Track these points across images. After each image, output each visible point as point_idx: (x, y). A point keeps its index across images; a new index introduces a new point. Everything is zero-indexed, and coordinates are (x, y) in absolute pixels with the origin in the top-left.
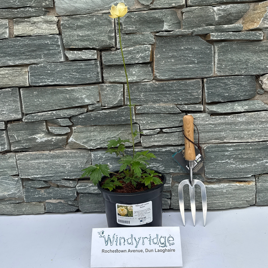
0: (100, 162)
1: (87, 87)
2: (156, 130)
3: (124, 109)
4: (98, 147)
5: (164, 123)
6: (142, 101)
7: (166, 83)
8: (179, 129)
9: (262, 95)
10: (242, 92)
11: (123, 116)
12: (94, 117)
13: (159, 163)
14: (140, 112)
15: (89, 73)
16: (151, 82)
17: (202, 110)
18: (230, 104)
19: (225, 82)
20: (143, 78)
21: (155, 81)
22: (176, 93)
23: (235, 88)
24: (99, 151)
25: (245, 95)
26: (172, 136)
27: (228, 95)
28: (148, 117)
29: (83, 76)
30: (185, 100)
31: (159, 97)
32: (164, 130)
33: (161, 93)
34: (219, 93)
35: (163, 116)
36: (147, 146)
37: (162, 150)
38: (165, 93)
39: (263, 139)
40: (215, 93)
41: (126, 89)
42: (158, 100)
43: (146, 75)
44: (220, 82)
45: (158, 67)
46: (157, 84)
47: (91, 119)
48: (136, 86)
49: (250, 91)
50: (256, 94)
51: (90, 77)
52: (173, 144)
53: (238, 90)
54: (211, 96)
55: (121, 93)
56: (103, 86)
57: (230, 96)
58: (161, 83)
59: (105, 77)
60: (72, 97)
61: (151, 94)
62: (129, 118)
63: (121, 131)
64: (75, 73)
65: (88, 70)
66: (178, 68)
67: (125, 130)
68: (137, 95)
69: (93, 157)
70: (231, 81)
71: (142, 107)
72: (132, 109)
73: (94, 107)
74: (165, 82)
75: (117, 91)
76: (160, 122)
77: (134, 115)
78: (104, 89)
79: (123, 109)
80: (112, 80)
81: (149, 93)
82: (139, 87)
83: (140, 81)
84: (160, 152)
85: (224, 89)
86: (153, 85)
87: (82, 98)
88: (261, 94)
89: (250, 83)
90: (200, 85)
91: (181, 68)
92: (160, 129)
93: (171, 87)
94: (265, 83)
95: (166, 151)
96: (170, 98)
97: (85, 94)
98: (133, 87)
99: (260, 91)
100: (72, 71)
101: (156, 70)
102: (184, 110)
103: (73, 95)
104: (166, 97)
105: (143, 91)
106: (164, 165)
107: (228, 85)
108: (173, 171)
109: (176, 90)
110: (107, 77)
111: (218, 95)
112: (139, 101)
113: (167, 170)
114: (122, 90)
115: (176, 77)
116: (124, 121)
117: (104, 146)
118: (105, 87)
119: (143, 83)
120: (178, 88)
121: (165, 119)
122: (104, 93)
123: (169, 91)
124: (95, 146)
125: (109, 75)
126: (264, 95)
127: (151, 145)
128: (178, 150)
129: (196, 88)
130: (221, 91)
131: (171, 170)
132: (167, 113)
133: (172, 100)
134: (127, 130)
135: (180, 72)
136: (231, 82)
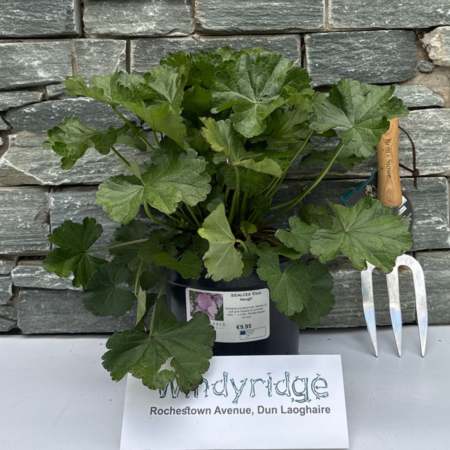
0: (69, 216)
1: (44, 44)
4: (66, 181)
7: (221, 41)
9: (428, 76)
10: (386, 65)
12: (59, 112)
15: (50, 11)
16: (190, 39)
19: (349, 44)
20: (171, 28)
21: (198, 36)
23: (369, 56)
24: (68, 192)
25: (391, 72)
27: (355, 71)
29: (36, 17)
34: (335, 66)
39: (431, 170)
40: (327, 67)
41: (132, 50)
43: (179, 21)
44: (337, 43)
45: (205, 3)
47: (52, 116)
48: (155, 46)
49: (402, 65)
50: (416, 72)
51: (50, 21)
53: (377, 61)
54: (319, 72)
55: (121, 59)
56: (81, 43)
57: (360, 73)
58: (212, 40)
59: (87, 23)
60: (9, 63)
64: (18, 11)
65: (48, 5)
66: (249, 9)
69: (53, 205)
70: (361, 41)
73: (59, 91)
74: (219, 39)
75: (113, 53)
78: (85, 50)
80: (102, 30)
82: (164, 49)
83: (164, 33)
85: (346, 57)
86: (195, 45)
87: (31, 67)
88: (427, 73)
89: (403, 48)
90: (296, 48)
91: (255, 9)
94: (434, 47)
97: (39, 59)
98: (148, 48)
99: (424, 64)
100: (12, 5)
101: (200, 10)
103: (12, 59)
107: (354, 50)
110: (92, 24)
111: (335, 71)
114: (124, 51)
115: (244, 28)
117: (80, 178)
118: (86, 44)
119: (172, 40)
122: (84, 58)
124: (59, 180)
125: (96, 20)
126: (434, 75)
129: (288, 55)
130: (341, 63)
135: (253, 16)
136: (361, 43)
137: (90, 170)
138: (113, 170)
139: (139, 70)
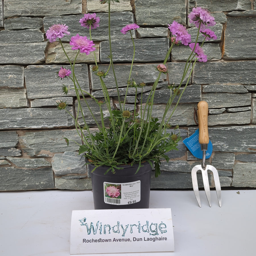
2: (222, 109)
3: (192, 87)
5: (230, 102)
6: (210, 80)
8: (244, 109)
11: (190, 95)
13: (224, 142)
14: (207, 91)
22: (244, 73)
26: (237, 116)
28: (214, 96)
30: (252, 81)
31: (227, 76)
32: (230, 110)
33: (228, 72)
35: (230, 96)
36: (212, 125)
37: (227, 129)
38: (233, 72)
42: (225, 79)
46: (225, 63)
52: (238, 123)
61: (218, 74)
62: (196, 97)
63: (186, 110)
67: (190, 109)
68: (205, 74)
71: (210, 86)
72: (199, 88)
76: (225, 102)
77: (201, 94)
79: (190, 87)
81: (216, 73)
84: (225, 130)
92: (226, 108)
93: (240, 66)
95: (231, 130)
96: (238, 77)
102: (251, 89)
104: (234, 76)
105: (211, 70)
106: (228, 144)
108: (237, 149)
109: (243, 70)
112: (206, 80)
113: (231, 149)
116: (191, 99)
120: (246, 67)
121: (231, 98)
123: (236, 70)
127: (216, 124)
128: (243, 129)
131: (235, 148)
132: (234, 92)
133: (239, 80)
134: (192, 109)
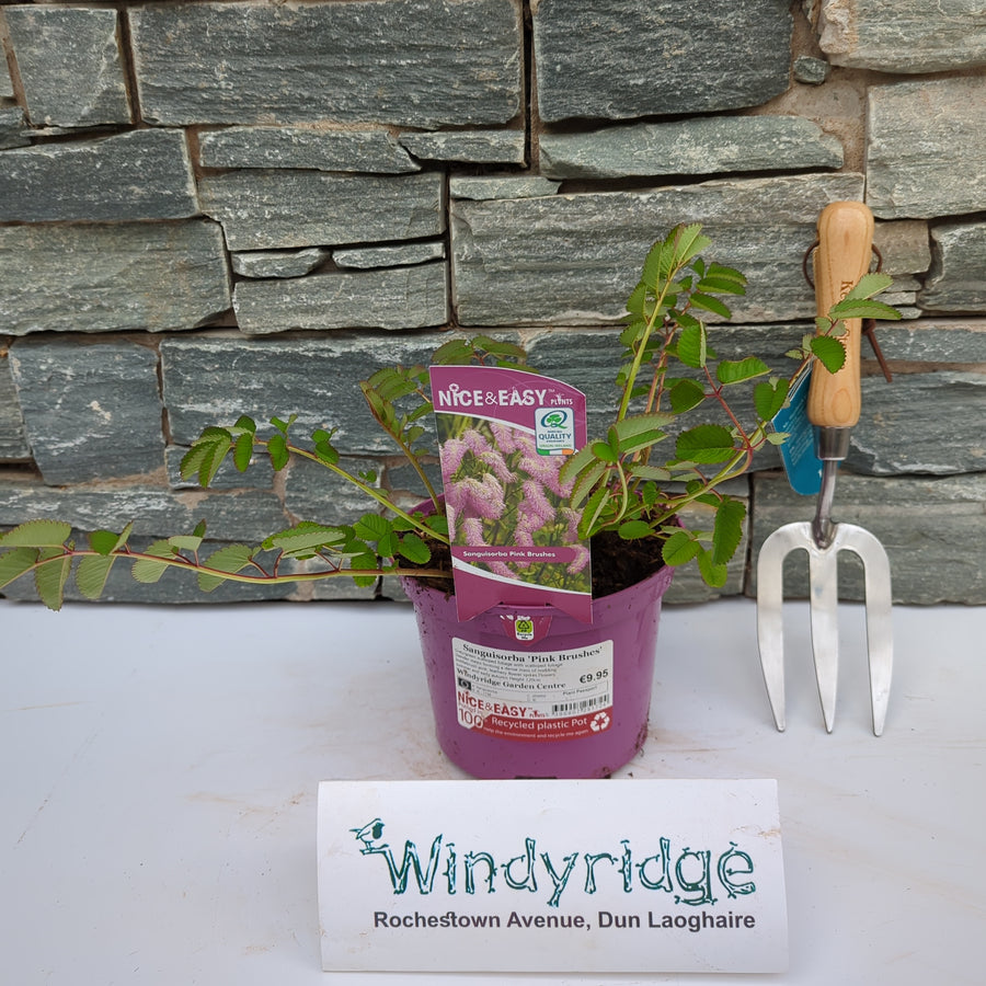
0: (54, 395)
2: (303, 253)
3: (136, 142)
4: (37, 327)
5: (339, 221)
6: (226, 103)
7: (334, 8)
8: (410, 254)
9: (816, 91)
10: (717, 69)
11: (136, 181)
13: (321, 410)
14: (217, 161)
17: (520, 158)
18: (654, 131)
19: (633, 15)
22: (393, 67)
23: (679, 47)
24: (45, 348)
25: (727, 85)
26: (380, 287)
27: (646, 84)
28: (261, 188)
30: (441, 108)
31: (309, 84)
32: (339, 257)
33: (315, 63)
34: (601, 72)
35: (334, 188)
36: (262, 331)
37: (330, 351)
38: (338, 62)
39: (800, 310)
40: (581, 73)
41: (134, 33)
42: (304, 101)
44: (607, 13)
46: (291, 13)
48: (185, 21)
49: (754, 67)
50: (787, 82)
52: (383, 325)
53: (696, 59)
54: (563, 86)
55: (108, 57)
56: (18, 15)
57: (656, 89)
58: (313, 6)
61: (267, 70)
62: (168, 192)
63: (138, 257)
67: (159, 250)
68: (195, 71)
69: (19, 374)
70: (661, 8)
71: (226, 135)
72: (177, 146)
74: (330, 4)
75: (89, 42)
76: (318, 217)
77: (191, 178)
78: (31, 32)
79: (127, 143)
81: (256, 64)
82: (205, 29)
84: (323, 359)
85: (624, 49)
86: (274, 19)
88: (814, 85)
89: (760, 23)
90: (512, 24)
92: (322, 248)
93: (367, 30)
94: (834, 23)
95: (347, 358)
96: (365, 90)
98: (170, 27)
99: (808, 66)
102: (431, 156)
104: (343, 84)
105: (225, 51)
106: (344, 421)
107: (646, 30)
108: (388, 445)
109: (388, 51)
111: (598, 84)
112: (208, 101)
113: (358, 442)
114: (112, 39)
116: (144, 206)
117: (62, 322)
119: (222, 6)
120: (398, 36)
121: (344, 201)
122: (31, 53)
123: (355, 52)
124: (20, 325)
126: (827, 91)
127: (283, 328)
128: (405, 352)
129: (493, 43)
130: (613, 63)
131: (378, 440)
132: (349, 169)
133: (376, 104)
134: (166, 250)
136: (662, 13)
137: (81, 305)
138: (130, 305)
139: (156, 80)
